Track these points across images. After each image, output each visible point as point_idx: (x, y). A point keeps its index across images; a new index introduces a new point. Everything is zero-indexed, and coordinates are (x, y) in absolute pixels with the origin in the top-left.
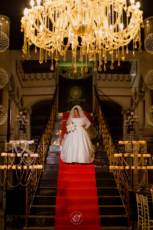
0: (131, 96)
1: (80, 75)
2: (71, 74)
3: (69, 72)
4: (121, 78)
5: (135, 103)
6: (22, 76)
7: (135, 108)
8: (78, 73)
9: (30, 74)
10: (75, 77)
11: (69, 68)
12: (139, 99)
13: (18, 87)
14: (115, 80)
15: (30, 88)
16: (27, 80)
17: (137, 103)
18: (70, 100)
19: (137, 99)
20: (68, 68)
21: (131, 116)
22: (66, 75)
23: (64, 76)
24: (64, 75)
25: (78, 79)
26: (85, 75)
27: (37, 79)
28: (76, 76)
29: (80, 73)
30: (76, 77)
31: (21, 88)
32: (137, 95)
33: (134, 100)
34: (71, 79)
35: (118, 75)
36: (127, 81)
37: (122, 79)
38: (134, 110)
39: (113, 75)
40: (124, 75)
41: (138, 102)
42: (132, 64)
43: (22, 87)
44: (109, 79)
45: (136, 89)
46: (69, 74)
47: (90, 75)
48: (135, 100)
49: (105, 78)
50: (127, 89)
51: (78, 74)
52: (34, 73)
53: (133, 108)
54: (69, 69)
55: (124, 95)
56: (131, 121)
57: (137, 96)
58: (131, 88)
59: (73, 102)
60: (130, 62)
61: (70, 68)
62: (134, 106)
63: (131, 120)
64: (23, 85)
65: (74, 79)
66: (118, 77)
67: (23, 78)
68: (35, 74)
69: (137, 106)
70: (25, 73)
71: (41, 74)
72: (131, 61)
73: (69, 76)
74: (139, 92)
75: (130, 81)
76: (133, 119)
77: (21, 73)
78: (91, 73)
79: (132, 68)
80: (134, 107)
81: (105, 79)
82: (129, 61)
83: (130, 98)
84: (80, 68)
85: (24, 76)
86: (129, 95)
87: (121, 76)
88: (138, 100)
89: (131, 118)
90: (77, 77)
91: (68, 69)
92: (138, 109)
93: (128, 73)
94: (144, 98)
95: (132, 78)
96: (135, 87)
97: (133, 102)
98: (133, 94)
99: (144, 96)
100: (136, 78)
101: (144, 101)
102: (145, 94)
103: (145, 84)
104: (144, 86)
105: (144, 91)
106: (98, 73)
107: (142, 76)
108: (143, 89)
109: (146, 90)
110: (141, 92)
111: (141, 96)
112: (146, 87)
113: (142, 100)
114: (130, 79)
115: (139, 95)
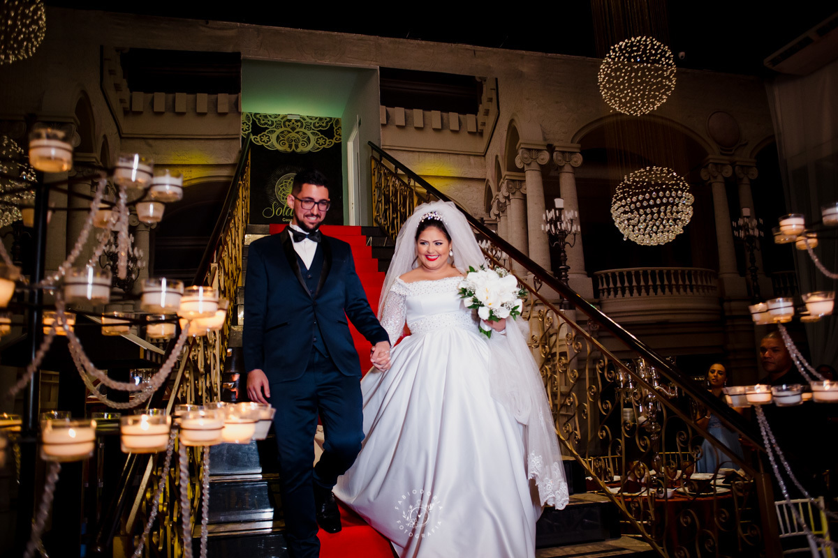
0: (485, 179)
1: (305, 139)
2: (278, 138)
3: (273, 132)
4: (454, 125)
5: (499, 202)
6: (122, 101)
7: (498, 215)
8: (301, 133)
9: (150, 95)
10: (290, 146)
11: (274, 120)
12: (509, 189)
13: (105, 137)
14: (436, 130)
15: (150, 141)
16: (139, 113)
17: (502, 200)
18: (274, 212)
19: (504, 192)
20: (270, 118)
21: (487, 242)
22: (265, 139)
23: (257, 140)
24: (259, 139)
25: (299, 150)
26: (321, 141)
27: (176, 111)
28: (293, 143)
29: (304, 133)
30: (293, 147)
31: (118, 138)
32: (503, 176)
33: (494, 193)
34: (277, 151)
35: (445, 114)
36: (470, 133)
37: (457, 129)
38: (497, 224)
39: (427, 113)
40: (461, 116)
41: (508, 198)
42: (484, 86)
43: (121, 138)
44: (415, 125)
45: (500, 159)
46: (274, 137)
47: (334, 141)
48: (497, 193)
49: (406, 120)
50: (472, 158)
51: (300, 138)
52: (167, 92)
53: (493, 217)
54: (272, 122)
55: (463, 176)
57: (502, 180)
58: (484, 156)
59: (286, 217)
60: (479, 80)
61: (276, 119)
62: (494, 210)
64: (126, 129)
65: (289, 150)
66: (445, 121)
67: (127, 105)
68: (171, 96)
69: (503, 212)
70: (131, 92)
71: (191, 97)
72: (480, 78)
73: (272, 142)
74: (508, 170)
75: (481, 134)
77: (117, 88)
78: (338, 137)
79: (484, 98)
80: (497, 212)
81: (406, 124)
82: (474, 77)
83: (482, 187)
84: (304, 120)
85: (128, 102)
86: (479, 177)
87: (453, 118)
88: (506, 194)
89: (487, 247)
90: (297, 147)
91: (270, 123)
92: (507, 219)
93: (475, 112)
94: (524, 187)
95: (486, 126)
96: (495, 154)
97: (493, 199)
98: (490, 174)
99: (523, 181)
100: (497, 127)
101: (525, 196)
102: (525, 177)
103: (522, 146)
104: (520, 151)
105: (524, 167)
106: (383, 103)
107: (514, 124)
108: (520, 161)
109: (528, 165)
110: (512, 167)
111: (513, 181)
112: (526, 156)
113: (518, 195)
114: (480, 127)
115: (507, 177)
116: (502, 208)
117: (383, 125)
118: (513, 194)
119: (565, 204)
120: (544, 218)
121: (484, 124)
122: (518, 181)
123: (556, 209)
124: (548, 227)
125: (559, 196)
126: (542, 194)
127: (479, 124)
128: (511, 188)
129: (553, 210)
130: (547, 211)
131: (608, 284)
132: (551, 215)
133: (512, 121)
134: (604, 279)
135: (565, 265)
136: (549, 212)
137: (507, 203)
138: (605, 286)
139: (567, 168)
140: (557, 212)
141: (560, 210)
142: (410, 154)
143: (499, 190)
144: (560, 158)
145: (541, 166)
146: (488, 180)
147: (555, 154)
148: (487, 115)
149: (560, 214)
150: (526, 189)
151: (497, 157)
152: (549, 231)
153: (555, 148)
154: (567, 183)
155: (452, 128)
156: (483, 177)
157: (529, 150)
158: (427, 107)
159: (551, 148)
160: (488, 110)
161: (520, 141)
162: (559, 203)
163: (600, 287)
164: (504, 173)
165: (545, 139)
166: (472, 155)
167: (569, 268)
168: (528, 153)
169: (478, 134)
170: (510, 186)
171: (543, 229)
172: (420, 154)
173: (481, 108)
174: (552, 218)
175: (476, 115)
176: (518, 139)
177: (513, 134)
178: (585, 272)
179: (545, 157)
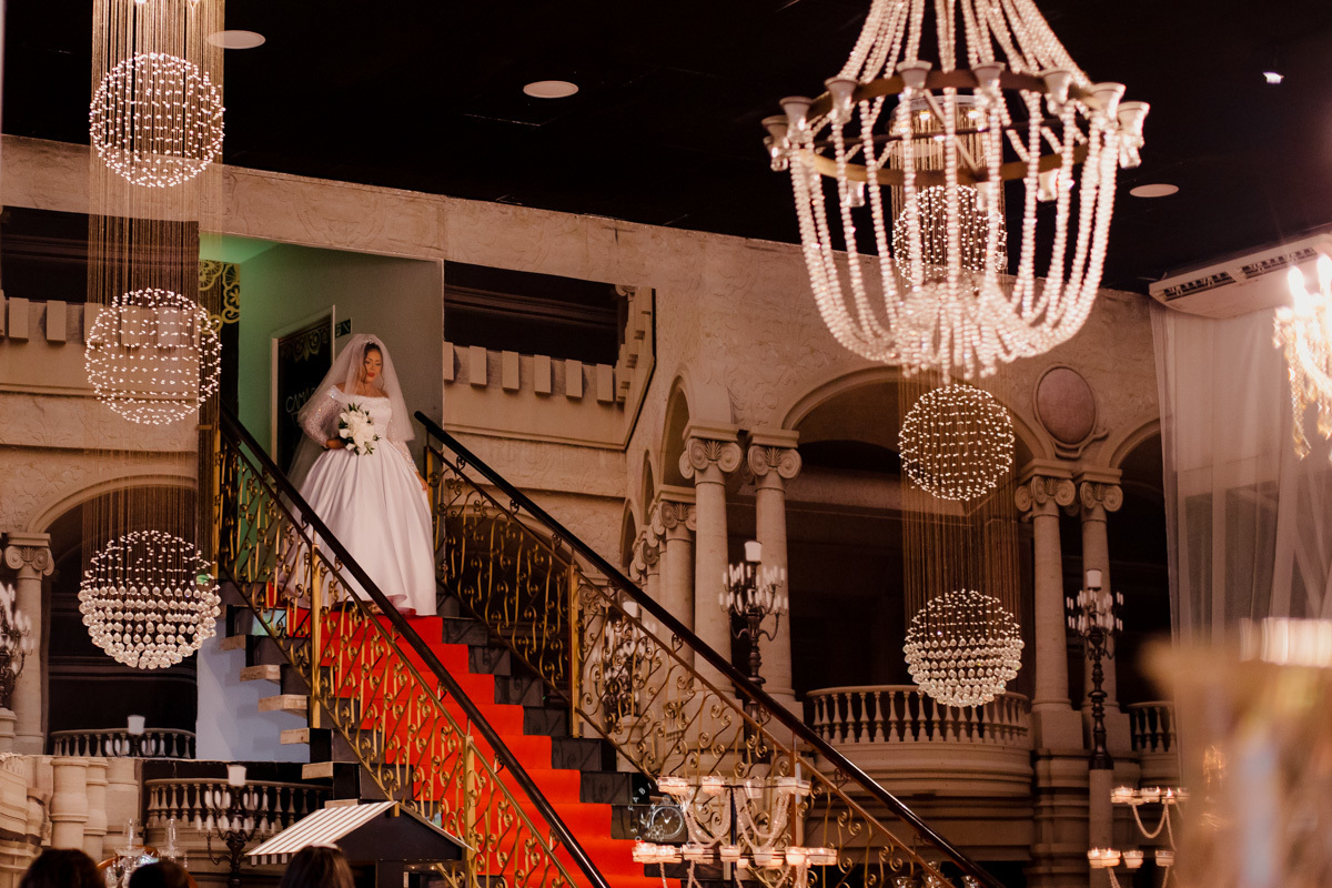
0: (622, 500)
4: (575, 388)
5: (646, 546)
7: (643, 573)
12: (665, 520)
14: (540, 395)
17: (653, 543)
19: (657, 526)
21: (622, 625)
32: (656, 495)
33: (639, 526)
35: (557, 363)
36: (602, 403)
37: (580, 394)
39: (527, 359)
40: (588, 368)
41: (662, 538)
42: (631, 305)
44: (505, 386)
45: (652, 459)
48: (644, 528)
49: (489, 374)
50: (602, 455)
53: (635, 576)
55: (585, 491)
56: (621, 652)
57: (654, 502)
58: (624, 451)
60: (621, 293)
62: (638, 562)
63: (621, 646)
66: (557, 378)
69: (653, 566)
71: (104, 308)
72: (625, 288)
74: (666, 482)
75: (621, 406)
76: (633, 645)
79: (630, 331)
80: (642, 566)
81: (488, 382)
82: (613, 286)
83: (617, 514)
86: (614, 494)
87: (573, 369)
88: (660, 531)
89: (621, 634)
92: (658, 581)
93: (611, 359)
94: (692, 517)
95: (631, 391)
96: (645, 449)
97: (637, 540)
98: (633, 489)
99: (689, 505)
100: (650, 392)
101: (693, 534)
102: (694, 496)
103: (693, 433)
104: (689, 443)
105: (694, 477)
106: (448, 339)
107: (680, 386)
108: (687, 463)
109: (703, 471)
110: (674, 478)
111: (674, 503)
112: (699, 453)
113: (681, 533)
114: (620, 393)
115: (663, 496)
116: (652, 558)
117: (449, 383)
118: (673, 530)
119: (763, 552)
120: (725, 581)
121: (627, 385)
122: (683, 504)
123: (747, 563)
124: (730, 599)
125: (753, 537)
126: (724, 533)
127: (619, 384)
128: (669, 519)
129: (742, 565)
130: (731, 567)
131: (831, 716)
132: (737, 574)
133: (678, 379)
134: (825, 706)
135: (757, 676)
136: (735, 569)
137: (661, 549)
138: (826, 720)
139: (772, 480)
140: (749, 568)
141: (755, 565)
142: (495, 444)
143: (647, 521)
144: (759, 459)
145: (726, 475)
146: (629, 501)
147: (751, 450)
148: (634, 367)
149: (754, 574)
150: (695, 521)
151: (647, 453)
152: (732, 607)
153: (751, 439)
154: (770, 512)
155: (569, 393)
156: (621, 495)
157: (705, 441)
158: (527, 349)
159: (744, 438)
160: (637, 356)
161: (690, 423)
162: (753, 550)
163: (817, 722)
164: (659, 486)
165: (735, 420)
166: (603, 449)
167: (764, 681)
168: (703, 446)
169: (615, 406)
170: (668, 514)
171: (721, 603)
172: (512, 443)
173: (624, 352)
174: (739, 581)
175: (614, 366)
176: (686, 417)
177: (679, 406)
178: (793, 692)
179: (732, 457)
